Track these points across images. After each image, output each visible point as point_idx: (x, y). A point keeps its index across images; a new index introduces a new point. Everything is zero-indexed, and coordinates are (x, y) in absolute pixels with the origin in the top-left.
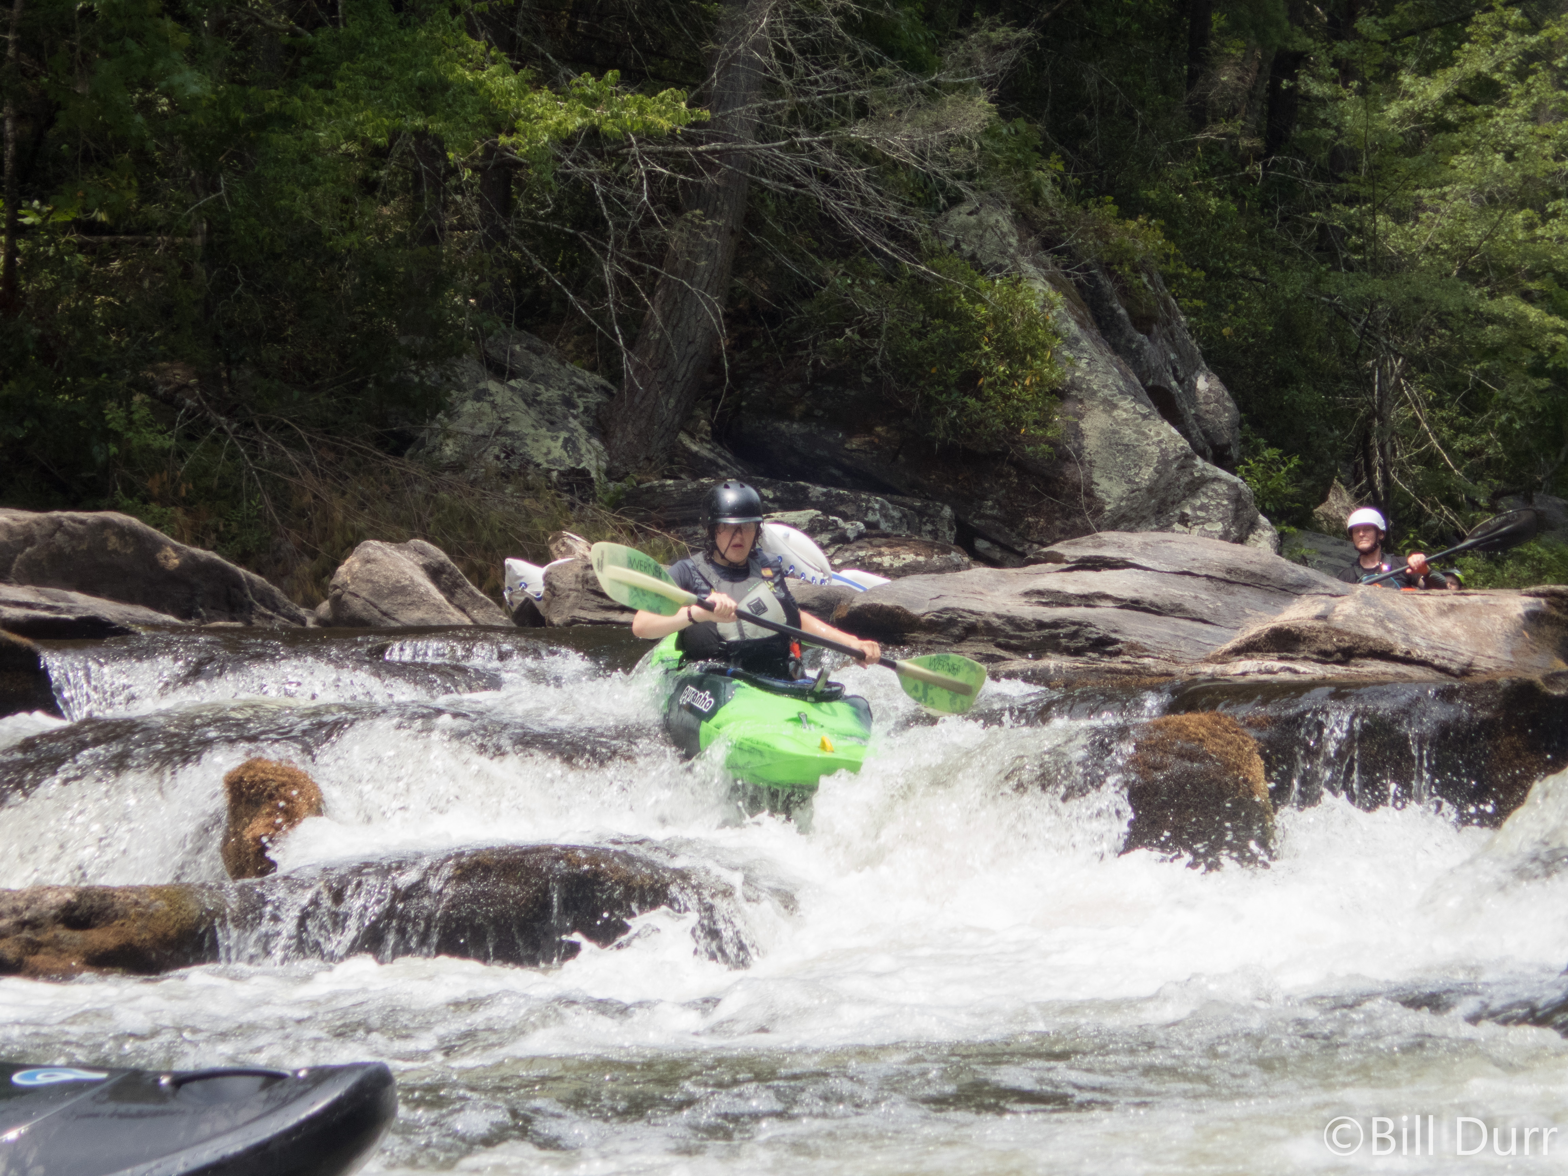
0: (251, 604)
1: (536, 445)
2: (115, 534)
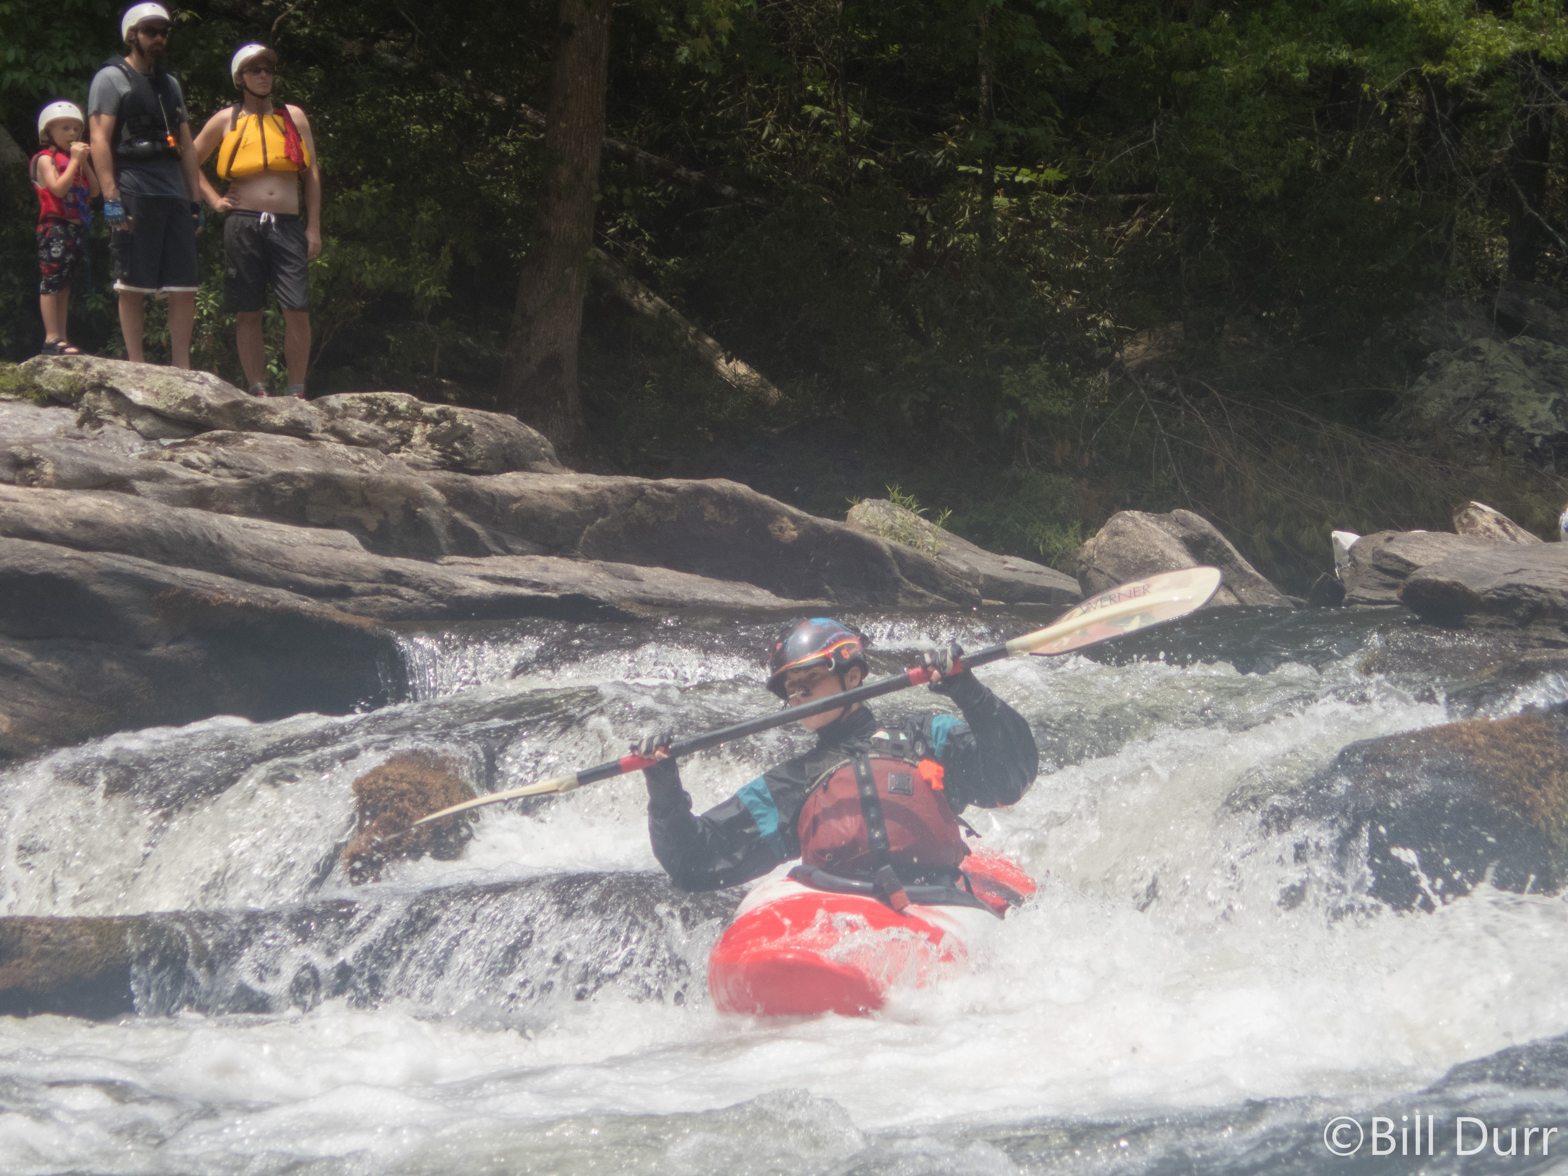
0: (897, 581)
1: (1521, 407)
2: (712, 503)
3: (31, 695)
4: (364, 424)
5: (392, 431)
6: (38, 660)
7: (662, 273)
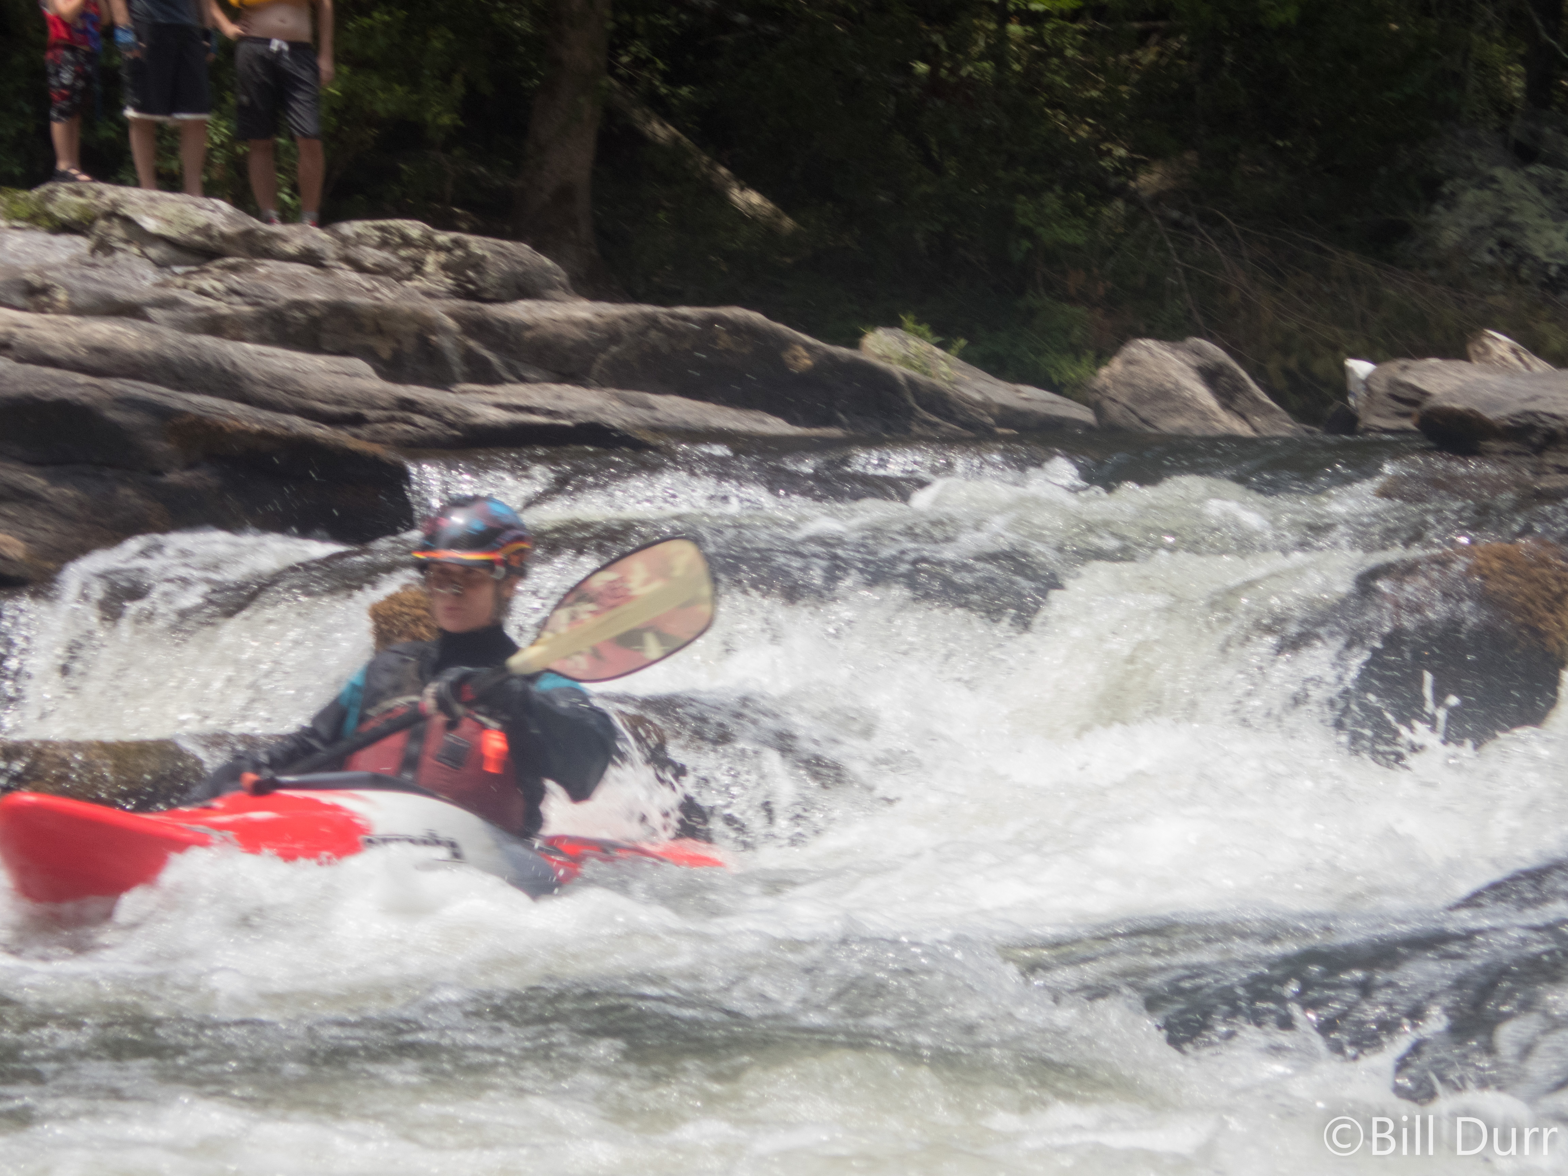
0: (910, 411)
2: (726, 331)
3: (46, 521)
4: (377, 252)
5: (405, 259)
6: (54, 484)
7: (675, 101)
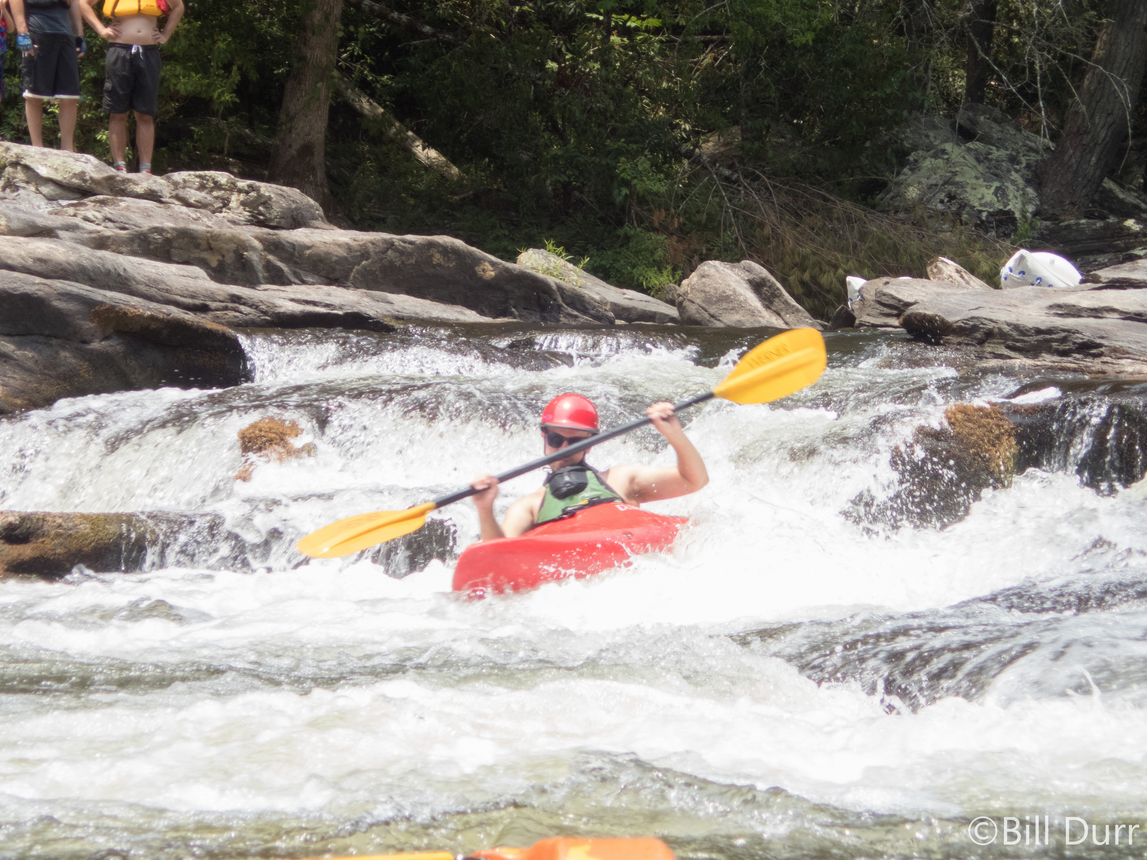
0: (560, 306)
1: (974, 192)
2: (439, 252)
3: (14, 372)
4: (198, 193)
5: (217, 198)
6: (19, 349)
7: (379, 86)
